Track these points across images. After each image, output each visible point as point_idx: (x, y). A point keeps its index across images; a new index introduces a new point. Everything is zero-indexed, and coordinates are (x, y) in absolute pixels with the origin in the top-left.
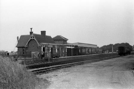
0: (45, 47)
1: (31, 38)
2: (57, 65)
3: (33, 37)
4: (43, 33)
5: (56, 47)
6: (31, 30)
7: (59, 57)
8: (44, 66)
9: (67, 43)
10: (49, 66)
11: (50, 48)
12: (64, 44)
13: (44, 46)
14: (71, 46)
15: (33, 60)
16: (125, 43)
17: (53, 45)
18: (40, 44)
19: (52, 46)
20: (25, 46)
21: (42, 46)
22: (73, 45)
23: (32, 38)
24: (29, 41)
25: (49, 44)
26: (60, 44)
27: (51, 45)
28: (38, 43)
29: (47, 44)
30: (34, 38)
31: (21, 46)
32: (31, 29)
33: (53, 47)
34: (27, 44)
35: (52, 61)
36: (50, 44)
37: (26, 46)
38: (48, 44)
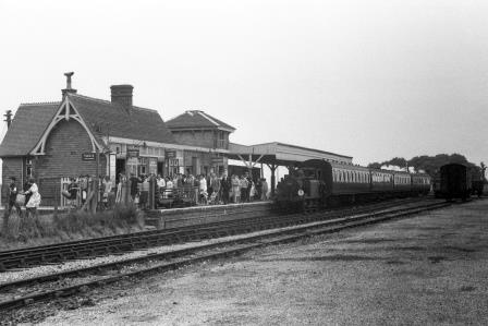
0: (128, 156)
1: (63, 112)
2: (176, 241)
3: (72, 112)
4: (122, 93)
5: (180, 157)
6: (69, 81)
7: (188, 205)
8: (102, 252)
9: (228, 145)
10: (129, 249)
11: (153, 165)
12: (215, 147)
13: (123, 155)
14: (245, 157)
15: (56, 218)
16: (450, 154)
17: (167, 152)
18: (101, 142)
19: (161, 156)
20: (34, 153)
21: (109, 153)
22: (256, 152)
23: (67, 116)
24: (53, 130)
25: (145, 146)
26: (199, 149)
27: (157, 149)
28: (92, 138)
29: (137, 142)
30: (74, 117)
31: (18, 152)
32: (69, 75)
33: (167, 158)
34: (43, 140)
35: (155, 223)
36: (149, 143)
37: (39, 151)
38: (141, 143)
